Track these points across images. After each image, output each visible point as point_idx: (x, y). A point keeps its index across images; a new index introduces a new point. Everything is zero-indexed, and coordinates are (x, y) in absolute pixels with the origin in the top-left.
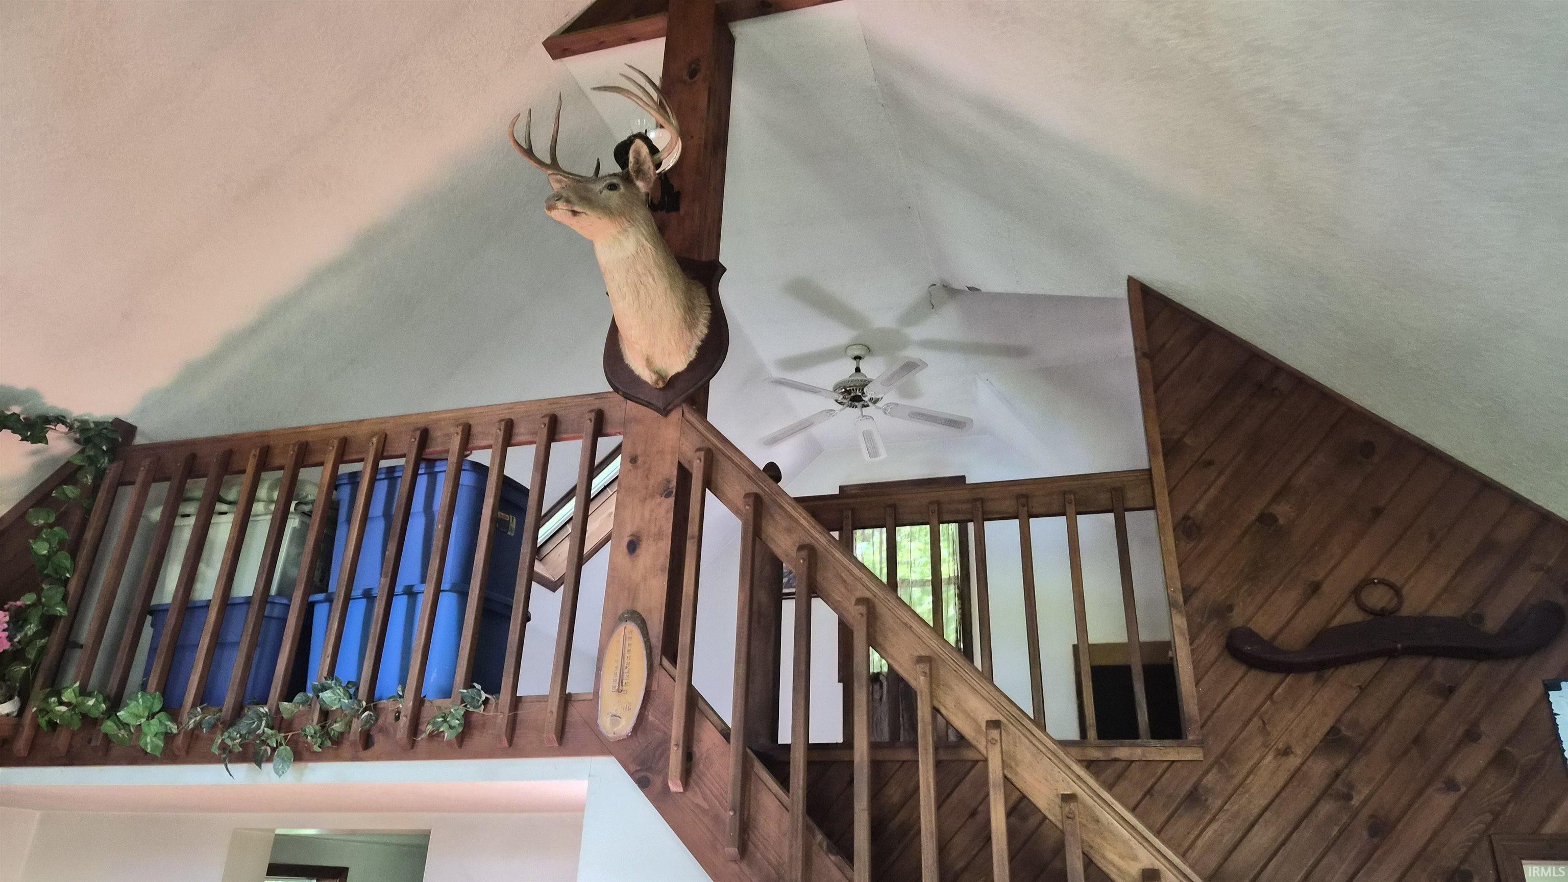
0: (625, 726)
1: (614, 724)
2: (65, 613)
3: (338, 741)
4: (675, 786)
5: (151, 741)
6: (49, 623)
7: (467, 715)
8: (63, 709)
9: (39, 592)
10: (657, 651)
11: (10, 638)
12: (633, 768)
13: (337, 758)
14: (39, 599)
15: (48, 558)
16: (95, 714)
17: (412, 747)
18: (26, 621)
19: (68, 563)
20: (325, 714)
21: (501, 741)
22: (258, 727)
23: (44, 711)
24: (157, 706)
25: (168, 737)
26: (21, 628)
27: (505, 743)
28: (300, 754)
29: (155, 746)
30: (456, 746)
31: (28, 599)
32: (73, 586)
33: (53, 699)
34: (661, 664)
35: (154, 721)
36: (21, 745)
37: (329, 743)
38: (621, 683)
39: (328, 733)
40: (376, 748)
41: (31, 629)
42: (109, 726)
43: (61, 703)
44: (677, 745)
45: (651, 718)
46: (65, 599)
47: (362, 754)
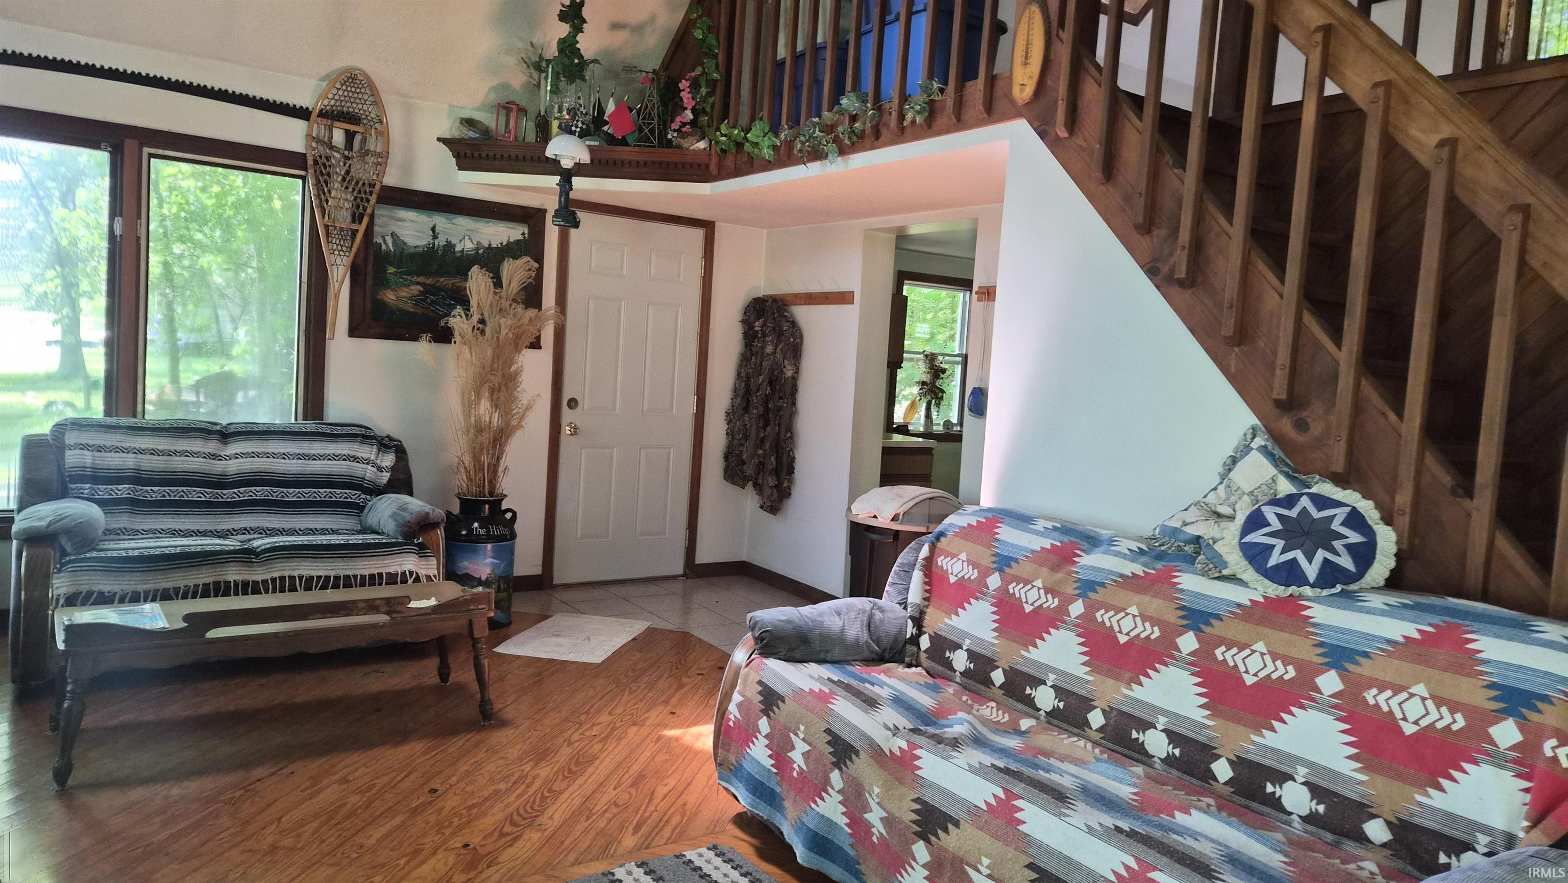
0: (1029, 91)
1: (1022, 91)
2: (719, 78)
3: (861, 136)
4: (1063, 133)
5: (767, 153)
6: (712, 84)
7: (931, 103)
8: (724, 138)
9: (702, 64)
10: (1055, 25)
11: (693, 98)
12: (1036, 124)
13: (864, 149)
14: (704, 68)
15: (703, 40)
16: (739, 140)
17: (902, 133)
18: (700, 86)
19: (714, 42)
20: (854, 118)
21: (951, 119)
22: (814, 131)
23: (717, 142)
24: (767, 130)
25: (775, 148)
26: (698, 92)
27: (955, 121)
28: (843, 151)
29: (770, 155)
30: (926, 128)
31: (699, 70)
32: (721, 58)
33: (718, 133)
34: (1058, 35)
35: (766, 138)
36: (713, 167)
37: (855, 139)
38: (1026, 58)
39: (854, 132)
40: (883, 138)
41: (704, 91)
42: (748, 147)
43: (722, 135)
44: (1062, 100)
45: (1049, 82)
46: (717, 67)
47: (876, 143)
